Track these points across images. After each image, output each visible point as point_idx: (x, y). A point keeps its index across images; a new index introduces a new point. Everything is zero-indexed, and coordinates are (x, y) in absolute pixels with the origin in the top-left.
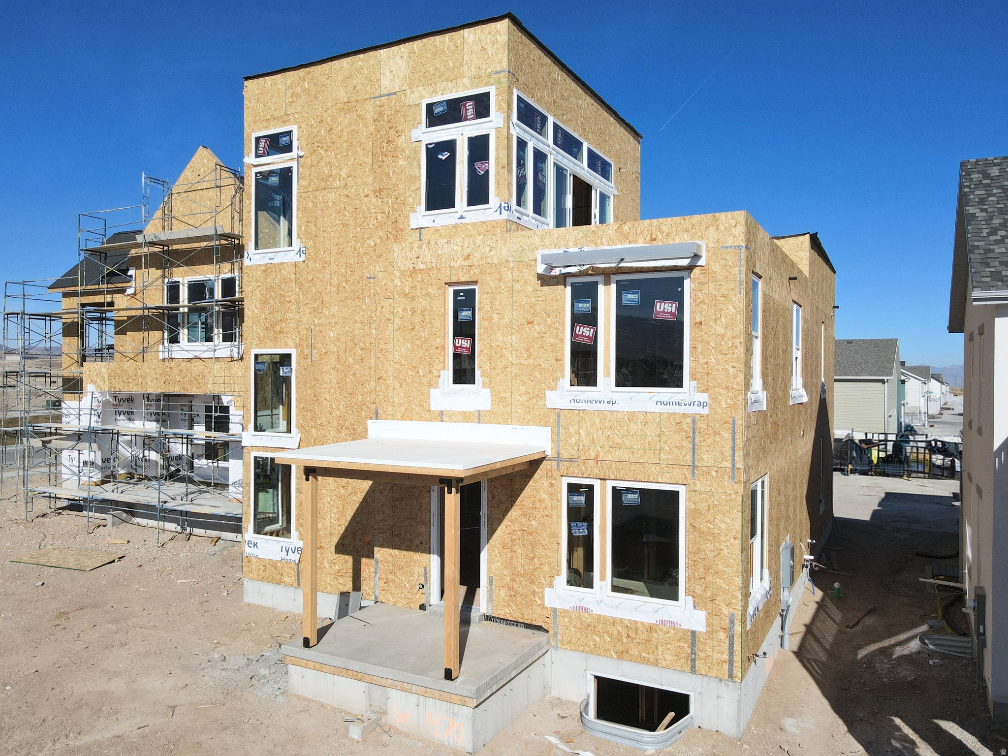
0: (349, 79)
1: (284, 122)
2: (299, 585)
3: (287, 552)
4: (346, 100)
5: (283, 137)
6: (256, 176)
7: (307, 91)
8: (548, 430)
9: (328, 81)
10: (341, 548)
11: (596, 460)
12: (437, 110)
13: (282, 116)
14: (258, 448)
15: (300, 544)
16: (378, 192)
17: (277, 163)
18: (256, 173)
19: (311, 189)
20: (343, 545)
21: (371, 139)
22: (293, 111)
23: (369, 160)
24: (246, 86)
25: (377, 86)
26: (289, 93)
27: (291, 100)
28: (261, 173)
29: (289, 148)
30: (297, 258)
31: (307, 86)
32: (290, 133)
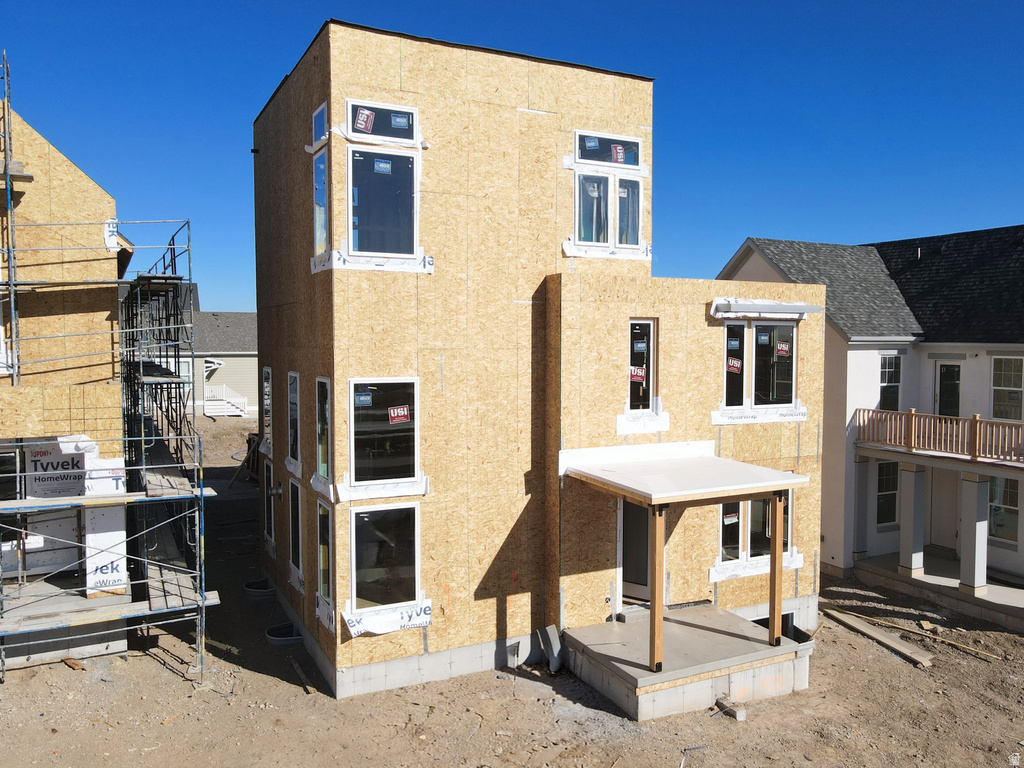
0: (490, 79)
1: (398, 98)
3: (410, 617)
4: (486, 100)
5: (397, 117)
6: (354, 156)
8: (712, 443)
9: (463, 71)
10: (481, 593)
12: (590, 144)
13: (395, 90)
14: (361, 502)
15: (428, 603)
16: (526, 212)
17: (390, 147)
18: (354, 152)
19: (439, 190)
20: (485, 589)
22: (413, 90)
23: (516, 175)
24: (335, 32)
25: (524, 98)
26: (405, 65)
27: (408, 74)
28: (362, 154)
29: (407, 133)
30: (420, 269)
31: (432, 66)
32: (409, 115)
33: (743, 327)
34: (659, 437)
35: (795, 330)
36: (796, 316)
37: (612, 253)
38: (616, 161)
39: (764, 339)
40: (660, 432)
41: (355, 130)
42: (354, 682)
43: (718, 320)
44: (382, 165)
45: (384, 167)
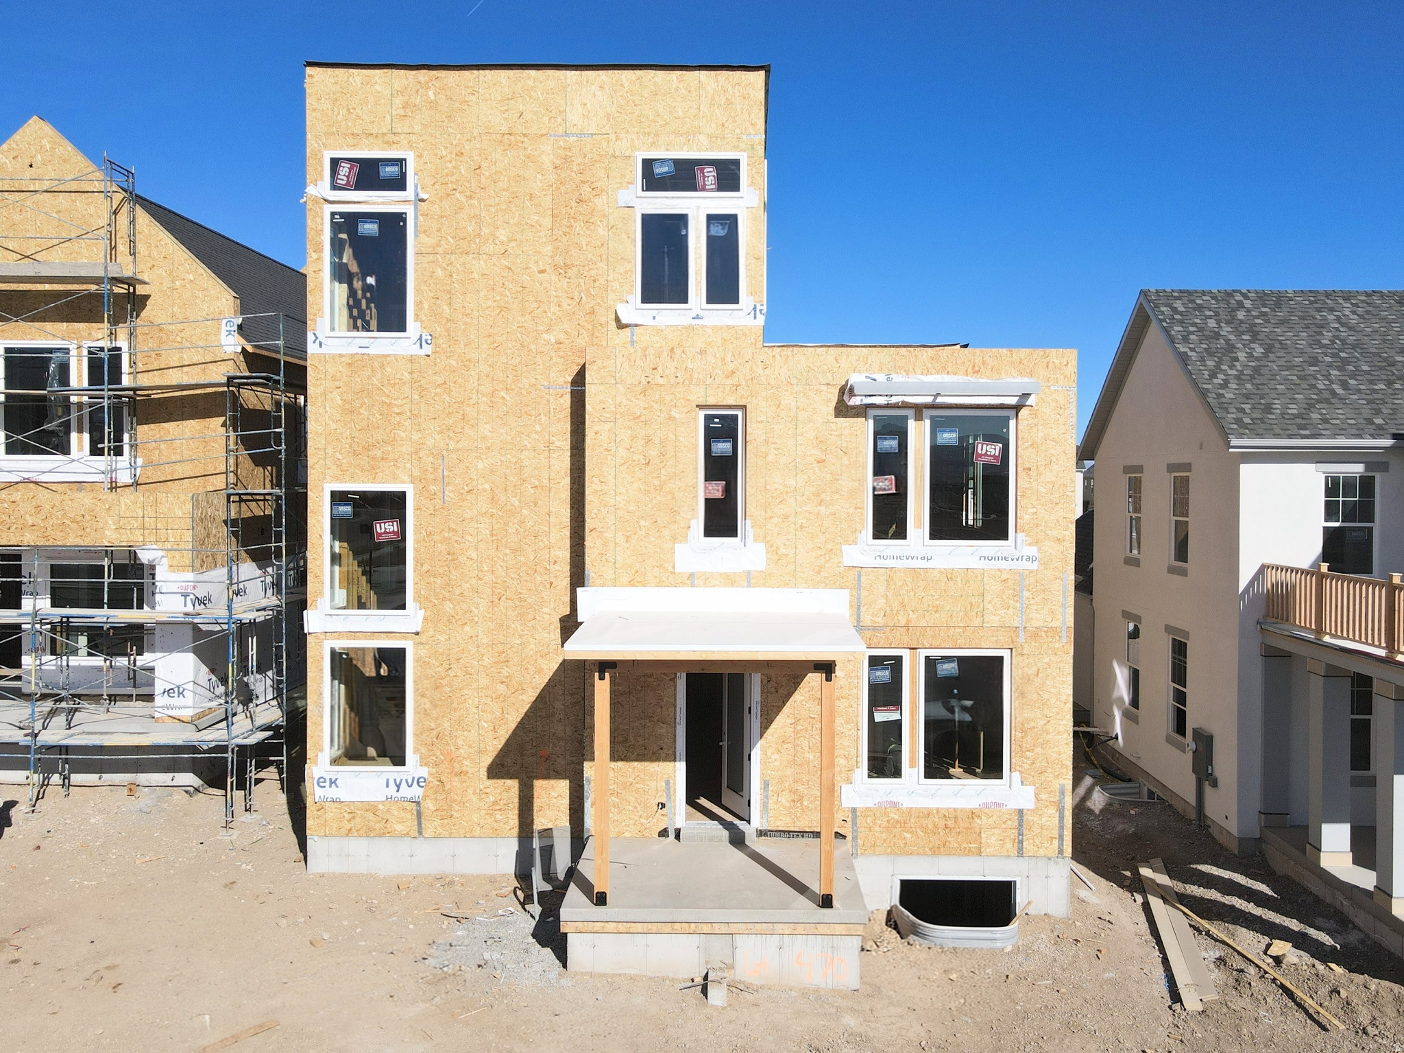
0: (511, 101)
1: (388, 143)
2: (420, 833)
3: (398, 786)
4: (504, 129)
5: (387, 165)
6: (332, 218)
7: (433, 105)
8: (846, 593)
9: (473, 98)
10: (497, 770)
11: (907, 627)
12: (659, 170)
13: (384, 134)
14: (338, 635)
15: (424, 772)
16: (563, 269)
17: (374, 203)
18: (333, 214)
19: (441, 250)
20: (503, 766)
21: (550, 192)
22: (406, 130)
23: (547, 222)
24: (311, 76)
25: (559, 120)
26: (398, 101)
27: (401, 112)
28: (342, 215)
29: (399, 184)
30: (415, 350)
31: (432, 97)
32: (401, 162)
33: (906, 418)
34: (749, 579)
35: (1012, 423)
36: (1013, 401)
37: (697, 317)
38: (704, 189)
39: (949, 437)
40: (749, 572)
41: (334, 187)
42: (328, 855)
43: (854, 407)
44: (367, 226)
45: (370, 228)
